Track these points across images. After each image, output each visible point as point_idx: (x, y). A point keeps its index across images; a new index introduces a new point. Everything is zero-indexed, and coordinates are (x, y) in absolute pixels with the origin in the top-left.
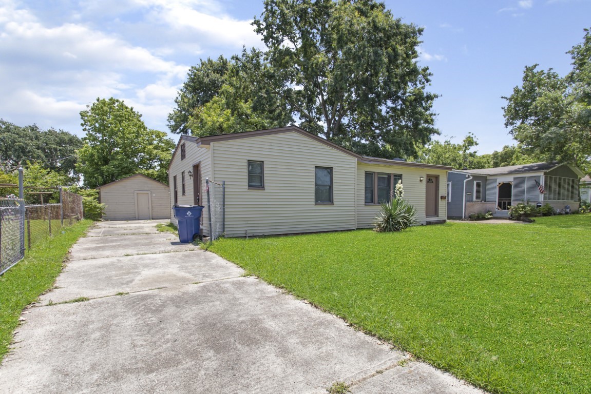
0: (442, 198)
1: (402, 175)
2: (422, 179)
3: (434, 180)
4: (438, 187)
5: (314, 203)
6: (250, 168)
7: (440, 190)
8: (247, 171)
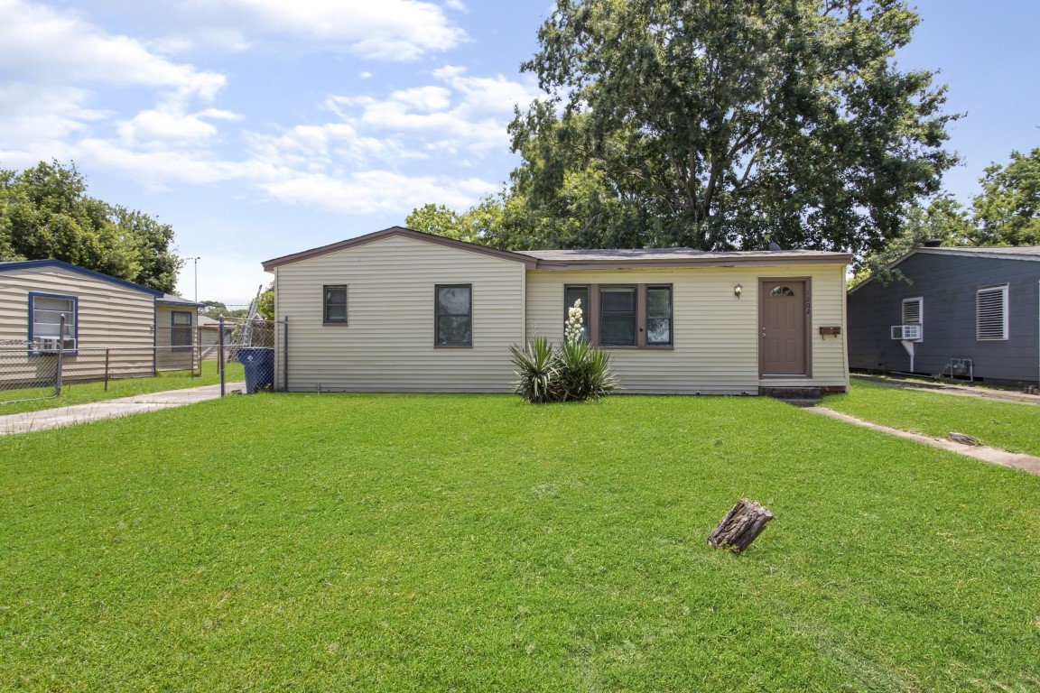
0: (824, 331)
1: (672, 284)
2: (739, 289)
3: (797, 289)
4: (810, 306)
5: (432, 345)
6: (329, 295)
7: (814, 312)
8: (322, 300)
